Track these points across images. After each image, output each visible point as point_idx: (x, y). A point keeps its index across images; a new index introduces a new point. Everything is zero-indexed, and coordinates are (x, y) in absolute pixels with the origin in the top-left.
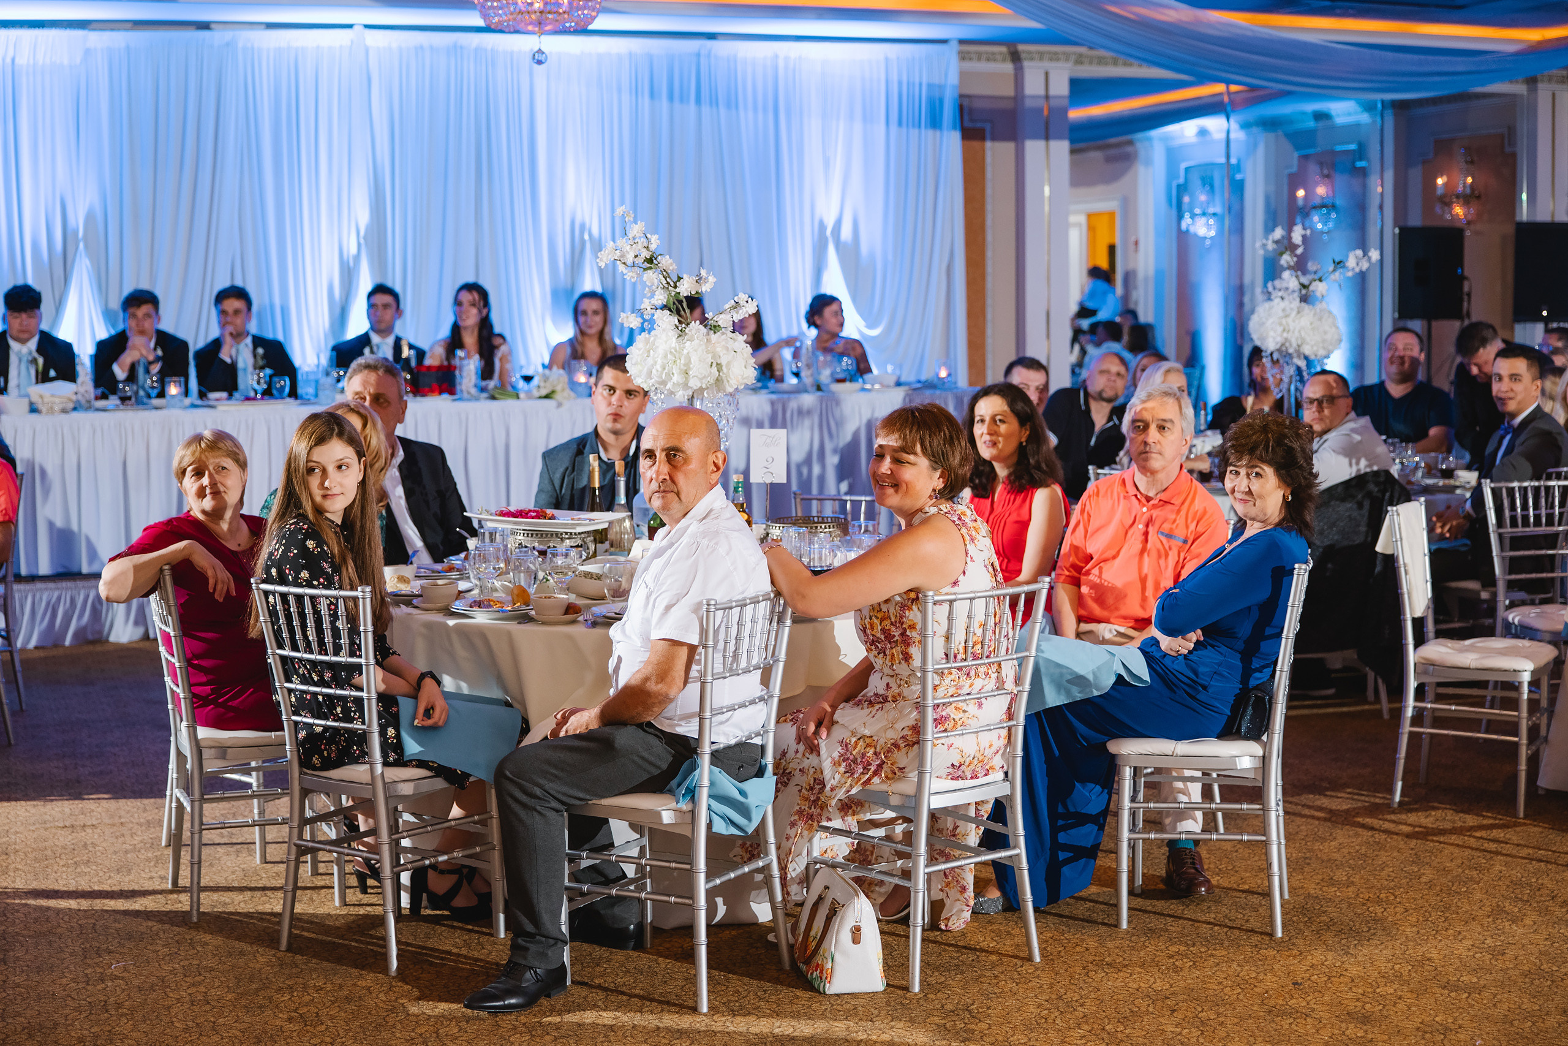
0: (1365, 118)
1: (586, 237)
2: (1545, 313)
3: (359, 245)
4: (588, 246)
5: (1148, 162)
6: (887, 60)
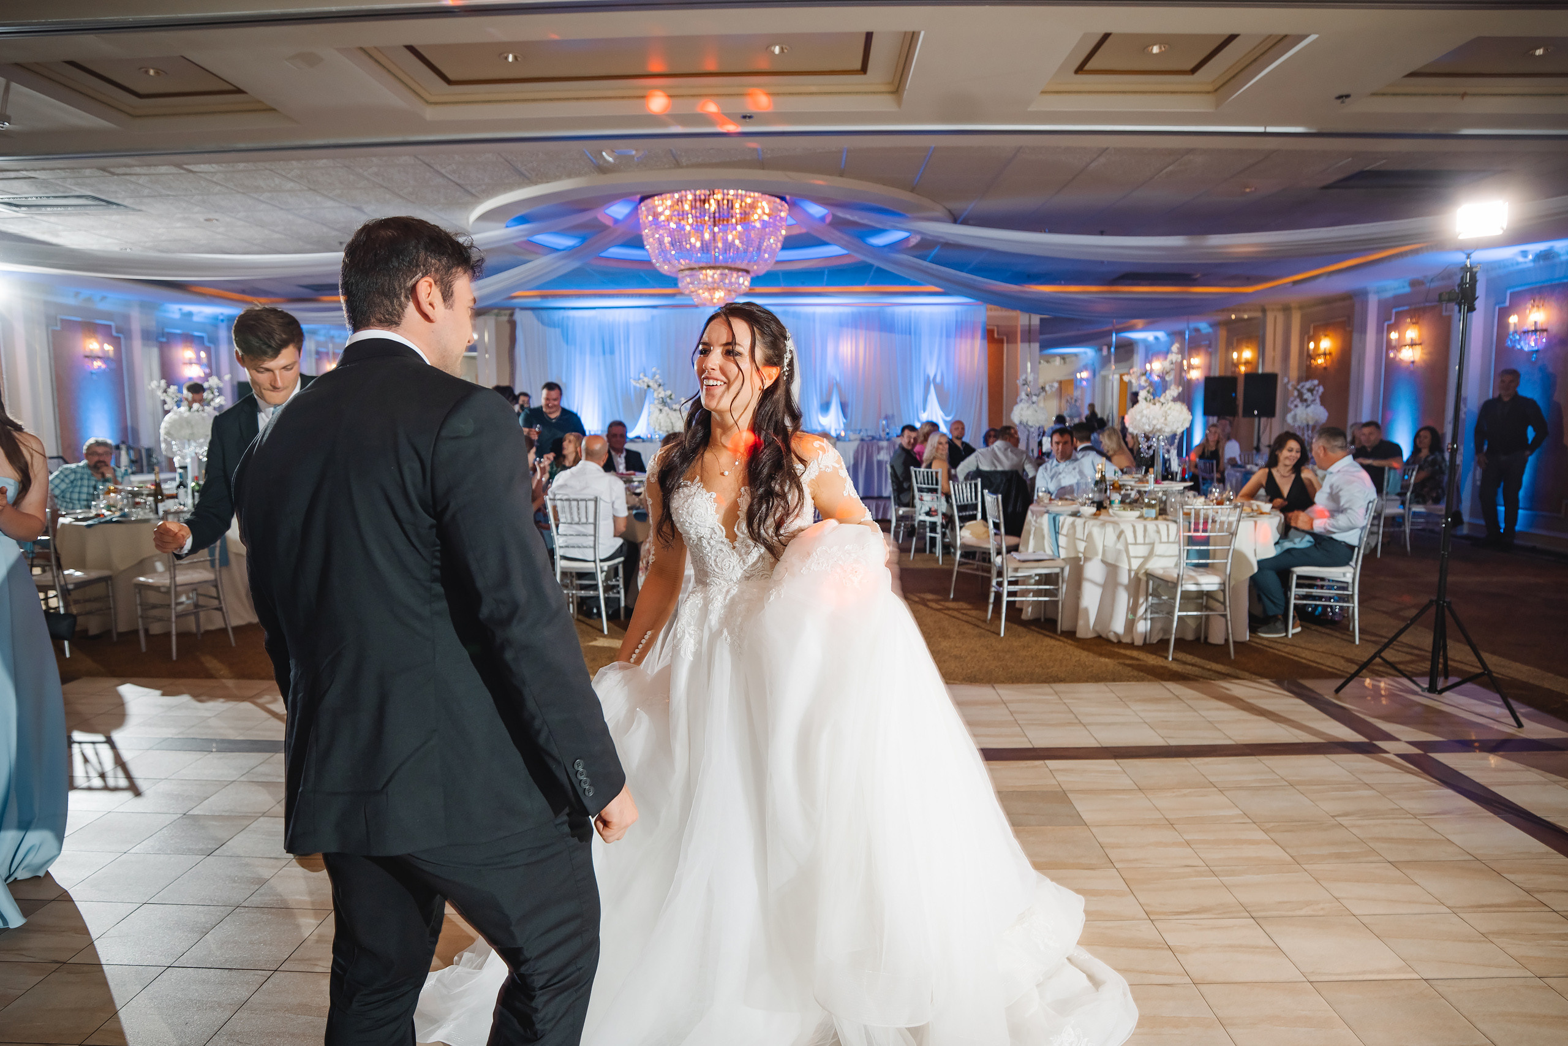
0: (1210, 330)
2: (1256, 412)
4: (835, 385)
6: (957, 312)
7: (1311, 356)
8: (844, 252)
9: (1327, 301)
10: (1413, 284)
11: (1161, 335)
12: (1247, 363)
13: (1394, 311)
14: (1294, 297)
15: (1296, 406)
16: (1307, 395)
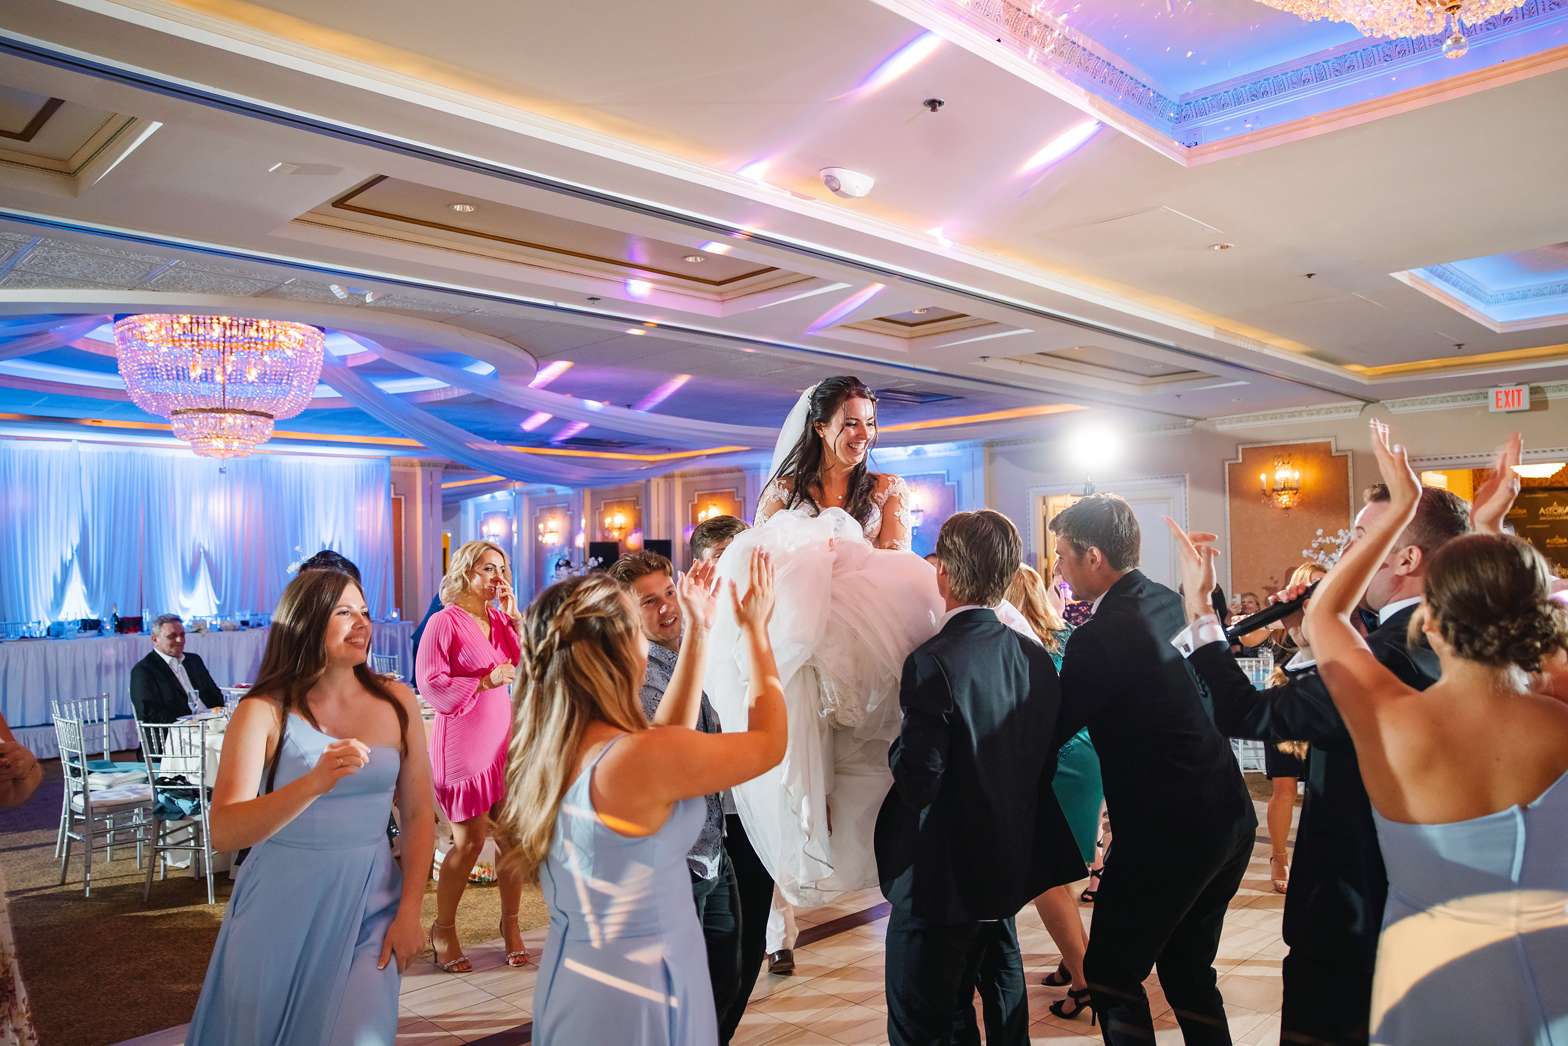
1: (202, 550)
3: (73, 554)
4: (203, 555)
5: (466, 513)
8: (335, 394)
12: (620, 529)
14: (679, 470)
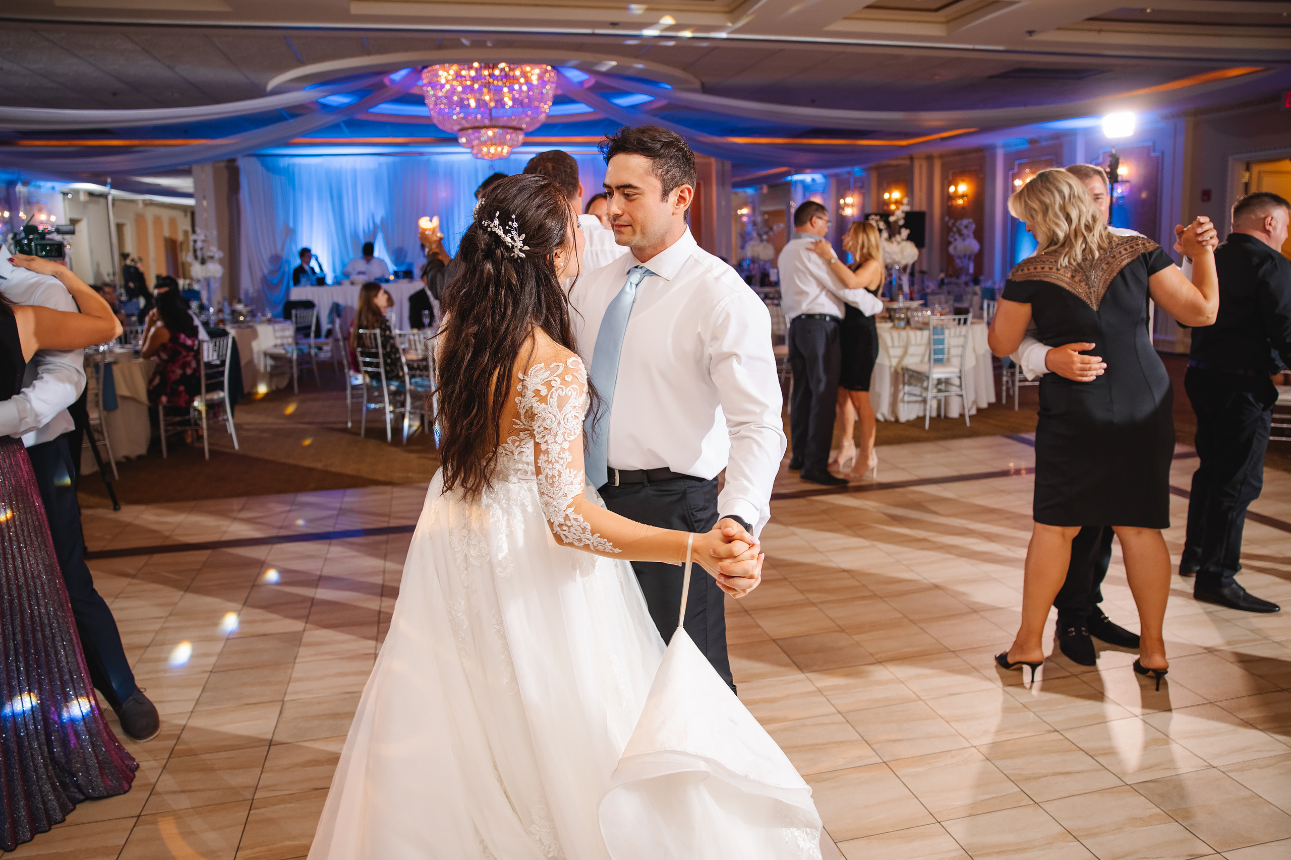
0: (863, 174)
7: (951, 197)
8: (589, 109)
9: (961, 153)
10: (1032, 141)
11: (818, 177)
13: (1017, 162)
14: (935, 150)
15: (956, 240)
16: (965, 231)
